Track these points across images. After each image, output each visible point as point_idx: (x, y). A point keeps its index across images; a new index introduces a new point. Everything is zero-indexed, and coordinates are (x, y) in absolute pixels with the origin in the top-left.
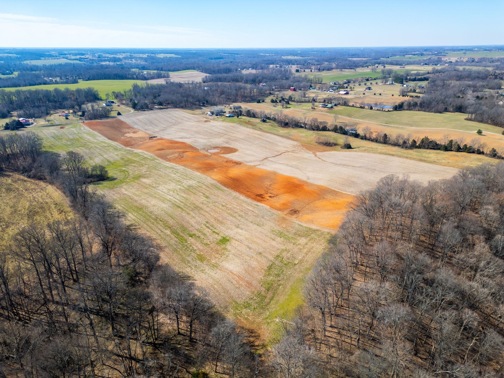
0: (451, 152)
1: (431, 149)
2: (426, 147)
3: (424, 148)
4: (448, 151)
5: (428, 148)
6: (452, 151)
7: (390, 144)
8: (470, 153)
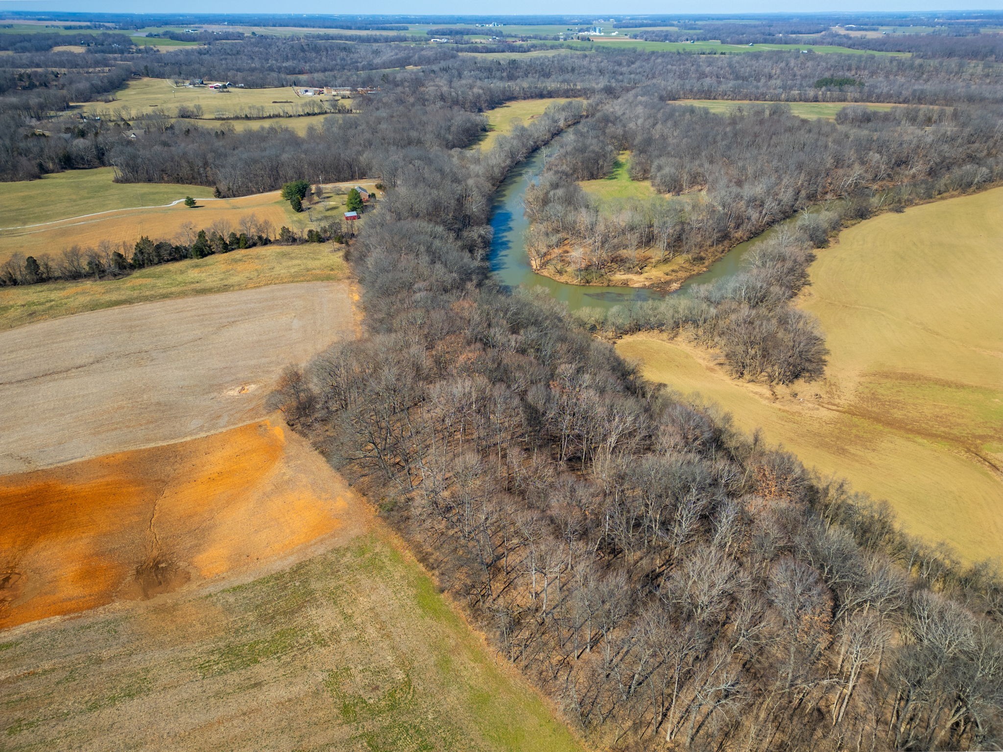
0: (213, 256)
1: (168, 261)
2: (156, 260)
3: (151, 263)
4: (206, 255)
5: (160, 262)
6: (213, 253)
7: (57, 279)
8: (250, 247)
